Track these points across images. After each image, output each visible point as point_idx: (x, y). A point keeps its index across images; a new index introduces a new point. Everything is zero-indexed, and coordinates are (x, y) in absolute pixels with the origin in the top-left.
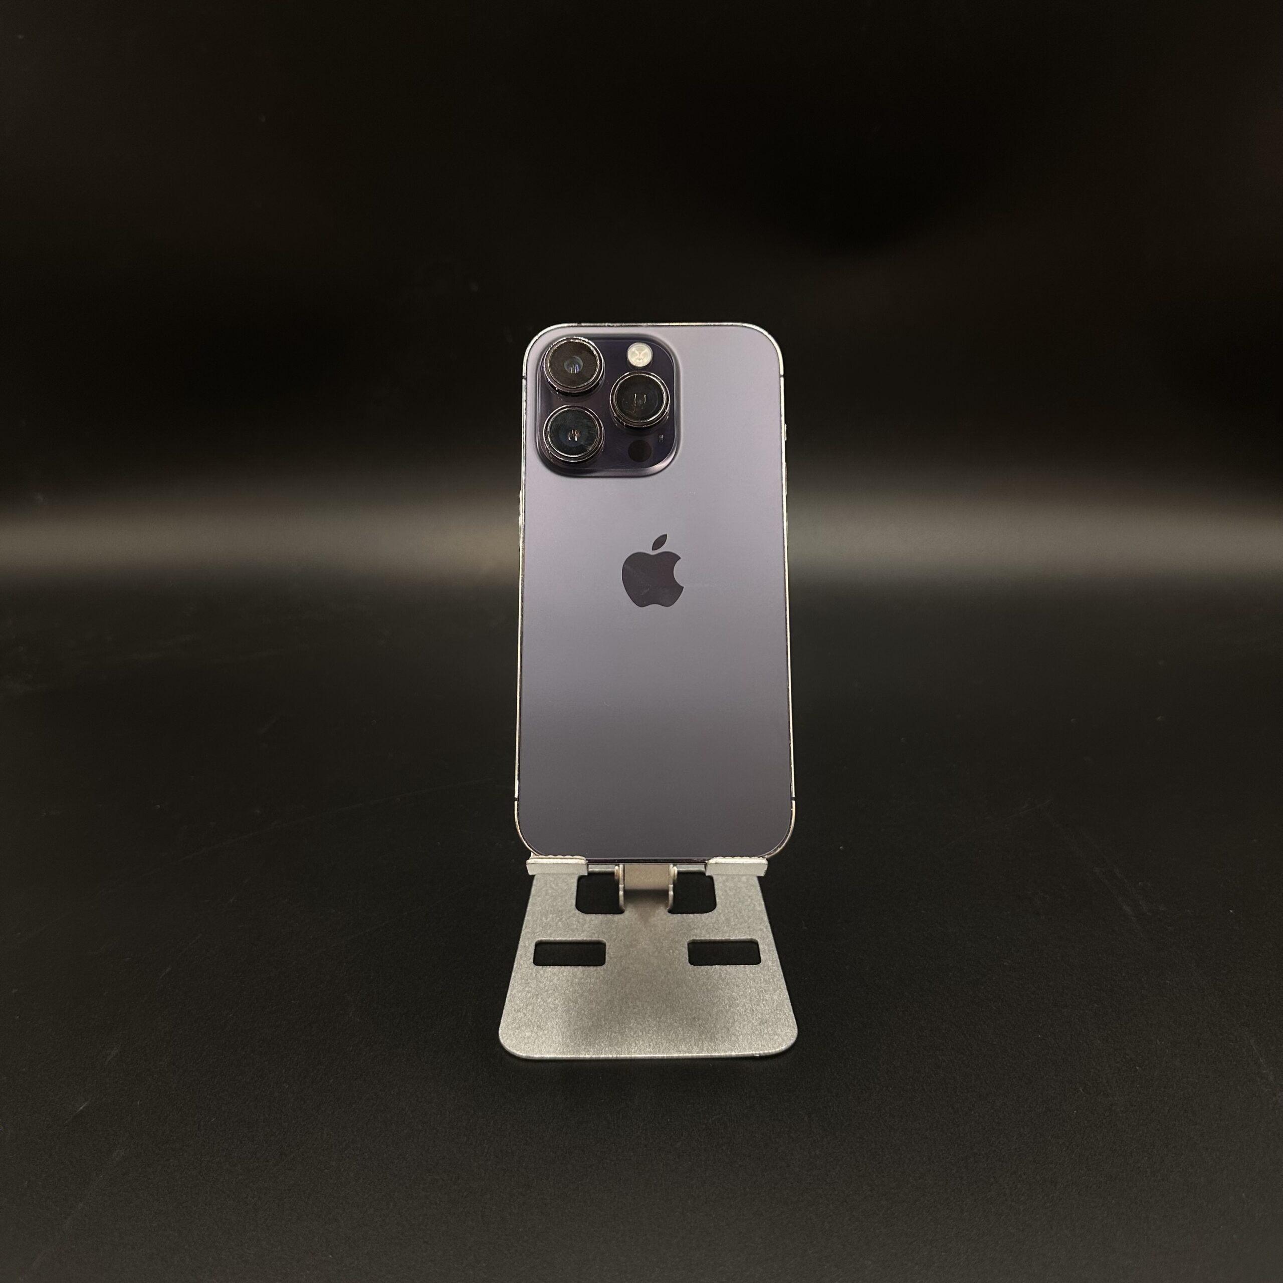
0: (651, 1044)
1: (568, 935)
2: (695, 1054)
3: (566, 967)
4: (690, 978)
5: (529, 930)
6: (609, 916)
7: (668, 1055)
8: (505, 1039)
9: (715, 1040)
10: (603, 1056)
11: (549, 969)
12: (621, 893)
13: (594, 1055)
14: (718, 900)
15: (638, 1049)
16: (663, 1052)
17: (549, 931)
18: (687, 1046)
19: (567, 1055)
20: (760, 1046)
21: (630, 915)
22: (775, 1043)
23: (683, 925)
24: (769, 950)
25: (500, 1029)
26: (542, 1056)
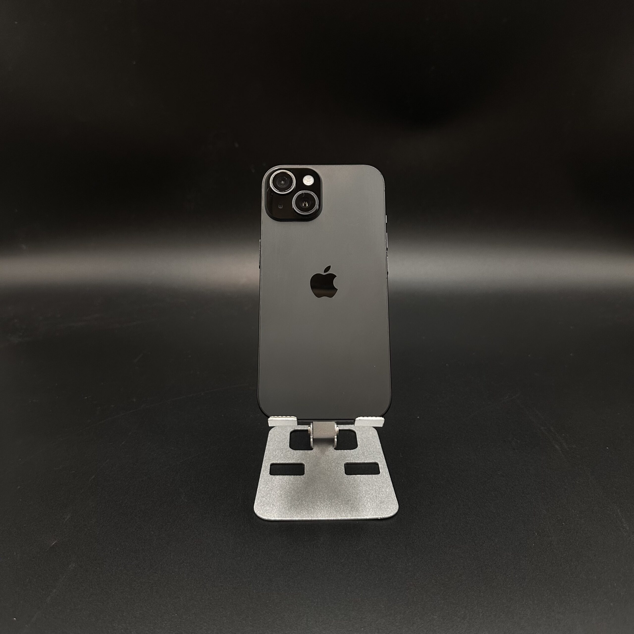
0: (328, 513)
1: (286, 460)
2: (349, 517)
3: (286, 476)
4: (346, 481)
5: (267, 458)
6: (306, 451)
7: (336, 518)
8: (257, 511)
9: (359, 511)
10: (304, 519)
11: (278, 477)
12: (312, 440)
13: (300, 518)
14: (358, 443)
15: (321, 515)
16: (334, 517)
17: (277, 459)
18: (345, 514)
19: (287, 518)
20: (381, 514)
21: (316, 450)
22: (388, 512)
23: (342, 455)
24: (384, 468)
25: (254, 506)
26: (275, 519)
